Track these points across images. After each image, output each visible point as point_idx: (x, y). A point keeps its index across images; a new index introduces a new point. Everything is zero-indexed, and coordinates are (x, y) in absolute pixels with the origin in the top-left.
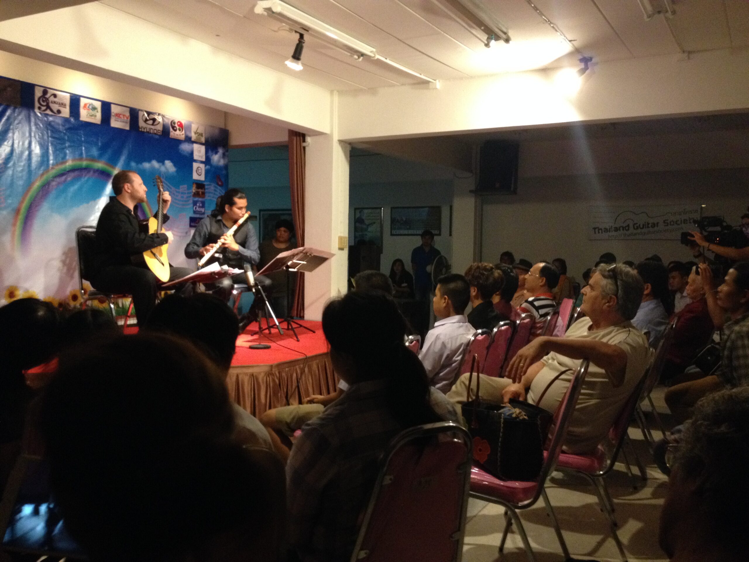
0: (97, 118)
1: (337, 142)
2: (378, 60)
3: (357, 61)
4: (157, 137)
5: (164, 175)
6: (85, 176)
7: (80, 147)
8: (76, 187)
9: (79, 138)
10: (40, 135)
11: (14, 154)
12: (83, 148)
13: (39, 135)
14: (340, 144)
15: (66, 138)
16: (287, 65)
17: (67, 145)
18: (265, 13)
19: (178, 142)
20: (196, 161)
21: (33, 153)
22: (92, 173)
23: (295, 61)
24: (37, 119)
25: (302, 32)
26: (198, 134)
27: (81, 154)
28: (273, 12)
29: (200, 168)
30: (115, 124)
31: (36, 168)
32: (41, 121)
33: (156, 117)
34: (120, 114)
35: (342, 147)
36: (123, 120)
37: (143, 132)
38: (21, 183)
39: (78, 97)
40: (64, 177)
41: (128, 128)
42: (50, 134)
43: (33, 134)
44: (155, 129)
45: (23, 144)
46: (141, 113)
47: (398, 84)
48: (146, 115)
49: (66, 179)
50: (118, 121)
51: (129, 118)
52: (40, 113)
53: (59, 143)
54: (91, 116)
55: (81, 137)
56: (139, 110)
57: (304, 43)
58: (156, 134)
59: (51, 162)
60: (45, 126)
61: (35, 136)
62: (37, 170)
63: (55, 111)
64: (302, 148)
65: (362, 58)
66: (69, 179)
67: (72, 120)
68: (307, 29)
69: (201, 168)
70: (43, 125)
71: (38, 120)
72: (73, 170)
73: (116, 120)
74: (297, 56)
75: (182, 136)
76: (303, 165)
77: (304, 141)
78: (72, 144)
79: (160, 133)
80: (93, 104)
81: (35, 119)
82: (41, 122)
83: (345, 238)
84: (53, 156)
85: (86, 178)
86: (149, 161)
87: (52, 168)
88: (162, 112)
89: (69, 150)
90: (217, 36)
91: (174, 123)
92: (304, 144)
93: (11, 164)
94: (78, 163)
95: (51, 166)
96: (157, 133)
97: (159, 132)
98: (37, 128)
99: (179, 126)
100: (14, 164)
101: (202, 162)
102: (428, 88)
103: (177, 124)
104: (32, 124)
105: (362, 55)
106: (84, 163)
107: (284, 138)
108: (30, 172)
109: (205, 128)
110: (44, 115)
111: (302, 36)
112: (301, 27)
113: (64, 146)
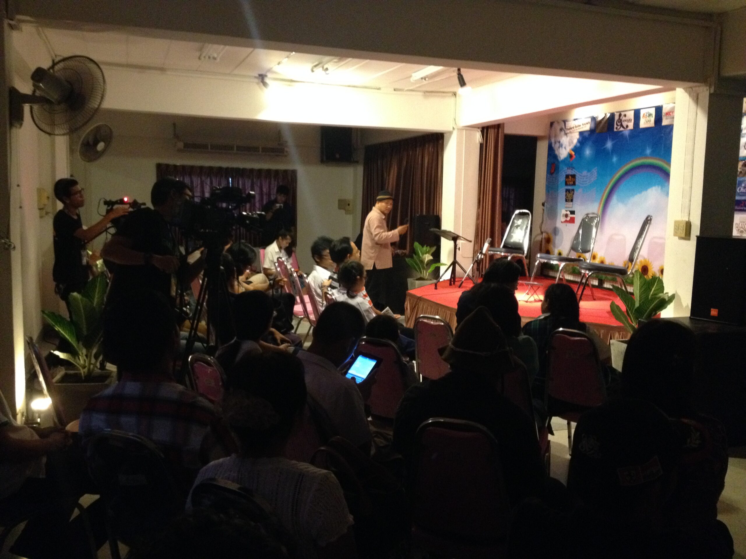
0: (652, 122)
34: (670, 112)
54: (647, 122)
63: (625, 127)
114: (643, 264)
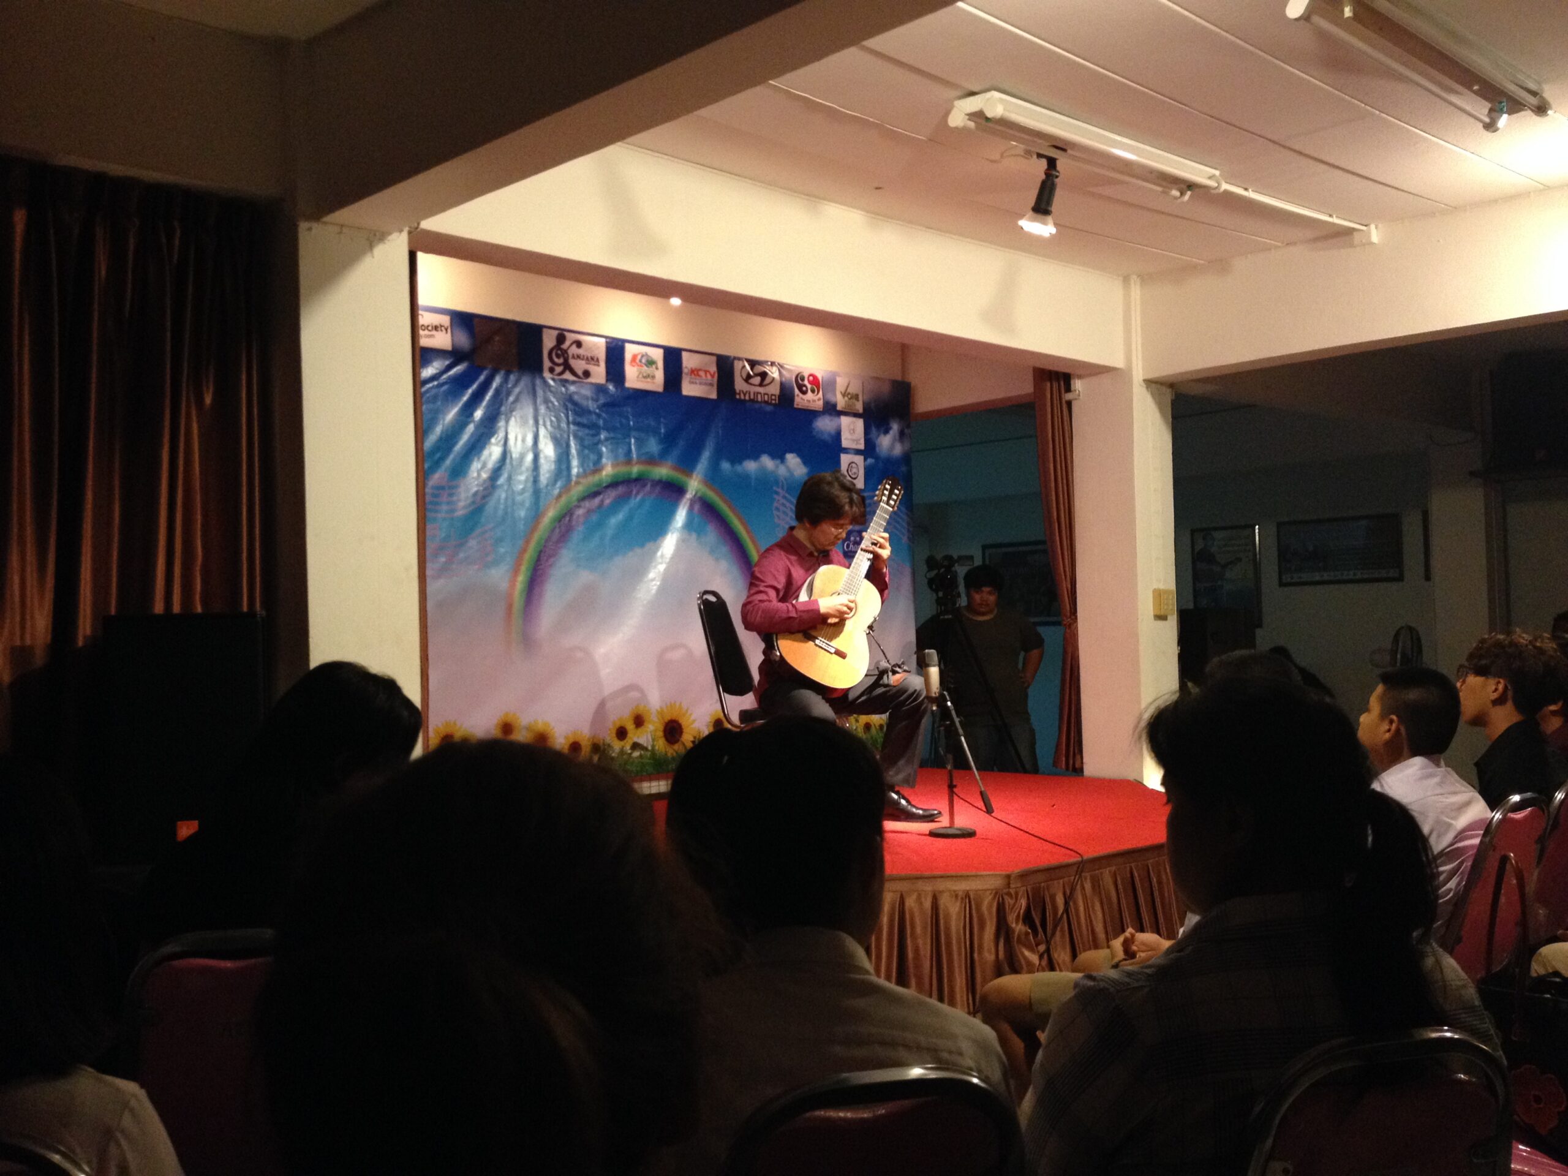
0: (657, 381)
1: (1143, 383)
2: (1227, 193)
3: (1179, 201)
4: (769, 408)
5: (785, 482)
6: (638, 493)
7: (627, 440)
8: (620, 516)
9: (624, 421)
10: (553, 419)
11: (508, 461)
12: (633, 441)
13: (551, 421)
14: (1147, 388)
15: (601, 422)
16: (1022, 228)
17: (602, 437)
18: (972, 125)
19: (811, 415)
20: (846, 451)
21: (542, 455)
22: (649, 486)
23: (1040, 216)
24: (547, 390)
25: (1053, 153)
26: (849, 396)
27: (630, 451)
28: (987, 119)
29: (854, 465)
30: (689, 389)
31: (547, 485)
32: (554, 394)
33: (767, 369)
34: (700, 370)
35: (1153, 395)
36: (704, 381)
37: (743, 402)
38: (522, 513)
39: (620, 343)
40: (597, 500)
41: (714, 396)
42: (571, 418)
43: (541, 422)
44: (765, 394)
45: (524, 441)
46: (738, 365)
47: (1279, 244)
48: (748, 367)
49: (602, 501)
50: (696, 383)
51: (716, 375)
52: (553, 379)
53: (587, 435)
54: (645, 377)
55: (629, 421)
56: (735, 358)
57: (1057, 177)
58: (766, 402)
59: (575, 471)
60: (562, 403)
61: (545, 425)
62: (549, 488)
63: (580, 373)
64: (1064, 402)
65: (1189, 193)
66: (607, 502)
67: (611, 387)
68: (1061, 146)
69: (856, 464)
70: (558, 401)
71: (549, 393)
72: (614, 484)
73: (691, 383)
74: (1042, 208)
75: (817, 403)
76: (1067, 440)
77: (1068, 389)
78: (612, 435)
79: (775, 400)
80: (648, 354)
81: (544, 391)
82: (554, 397)
83: (1166, 592)
84: (579, 459)
85: (639, 498)
86: (756, 457)
87: (577, 483)
88: (777, 360)
89: (607, 448)
90: (877, 188)
91: (803, 379)
92: (1068, 396)
93: (501, 481)
94: (623, 470)
95: (574, 479)
96: (770, 401)
97: (773, 397)
98: (548, 408)
99: (809, 382)
100: (510, 478)
101: (858, 452)
102: (1352, 245)
103: (808, 380)
104: (539, 400)
105: (1191, 186)
106: (635, 470)
107: (1024, 387)
108: (537, 492)
109: (863, 383)
110: (559, 383)
111: (1052, 163)
112: (1050, 144)
113: (596, 439)
114: (668, 718)
